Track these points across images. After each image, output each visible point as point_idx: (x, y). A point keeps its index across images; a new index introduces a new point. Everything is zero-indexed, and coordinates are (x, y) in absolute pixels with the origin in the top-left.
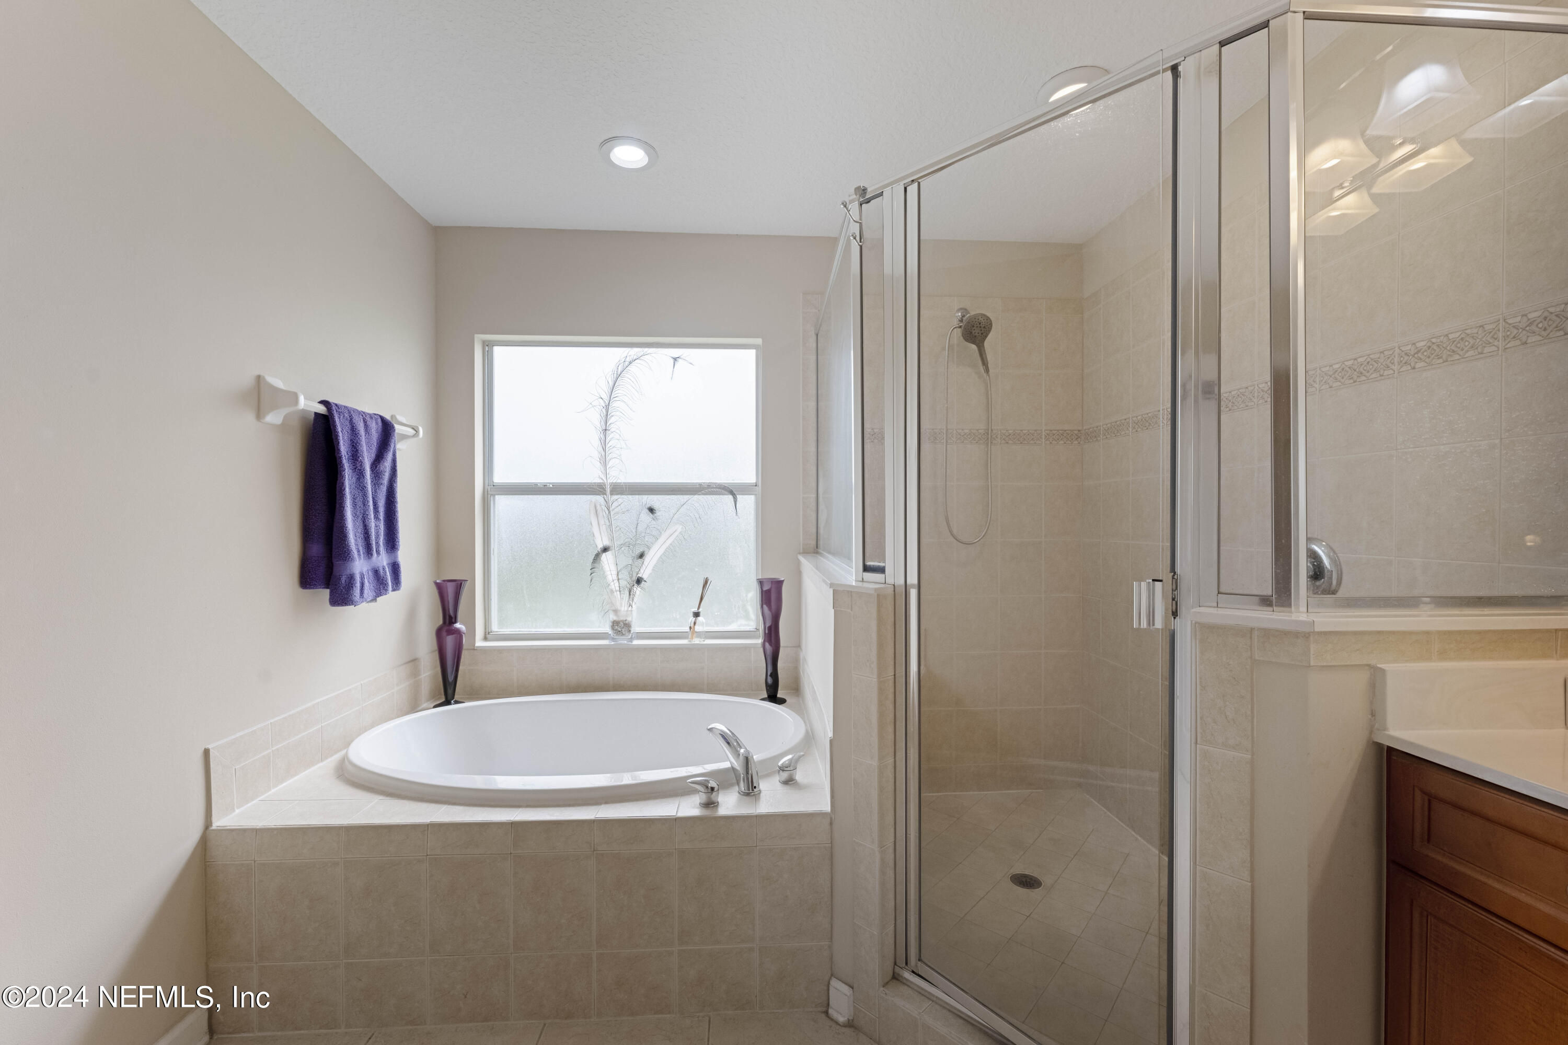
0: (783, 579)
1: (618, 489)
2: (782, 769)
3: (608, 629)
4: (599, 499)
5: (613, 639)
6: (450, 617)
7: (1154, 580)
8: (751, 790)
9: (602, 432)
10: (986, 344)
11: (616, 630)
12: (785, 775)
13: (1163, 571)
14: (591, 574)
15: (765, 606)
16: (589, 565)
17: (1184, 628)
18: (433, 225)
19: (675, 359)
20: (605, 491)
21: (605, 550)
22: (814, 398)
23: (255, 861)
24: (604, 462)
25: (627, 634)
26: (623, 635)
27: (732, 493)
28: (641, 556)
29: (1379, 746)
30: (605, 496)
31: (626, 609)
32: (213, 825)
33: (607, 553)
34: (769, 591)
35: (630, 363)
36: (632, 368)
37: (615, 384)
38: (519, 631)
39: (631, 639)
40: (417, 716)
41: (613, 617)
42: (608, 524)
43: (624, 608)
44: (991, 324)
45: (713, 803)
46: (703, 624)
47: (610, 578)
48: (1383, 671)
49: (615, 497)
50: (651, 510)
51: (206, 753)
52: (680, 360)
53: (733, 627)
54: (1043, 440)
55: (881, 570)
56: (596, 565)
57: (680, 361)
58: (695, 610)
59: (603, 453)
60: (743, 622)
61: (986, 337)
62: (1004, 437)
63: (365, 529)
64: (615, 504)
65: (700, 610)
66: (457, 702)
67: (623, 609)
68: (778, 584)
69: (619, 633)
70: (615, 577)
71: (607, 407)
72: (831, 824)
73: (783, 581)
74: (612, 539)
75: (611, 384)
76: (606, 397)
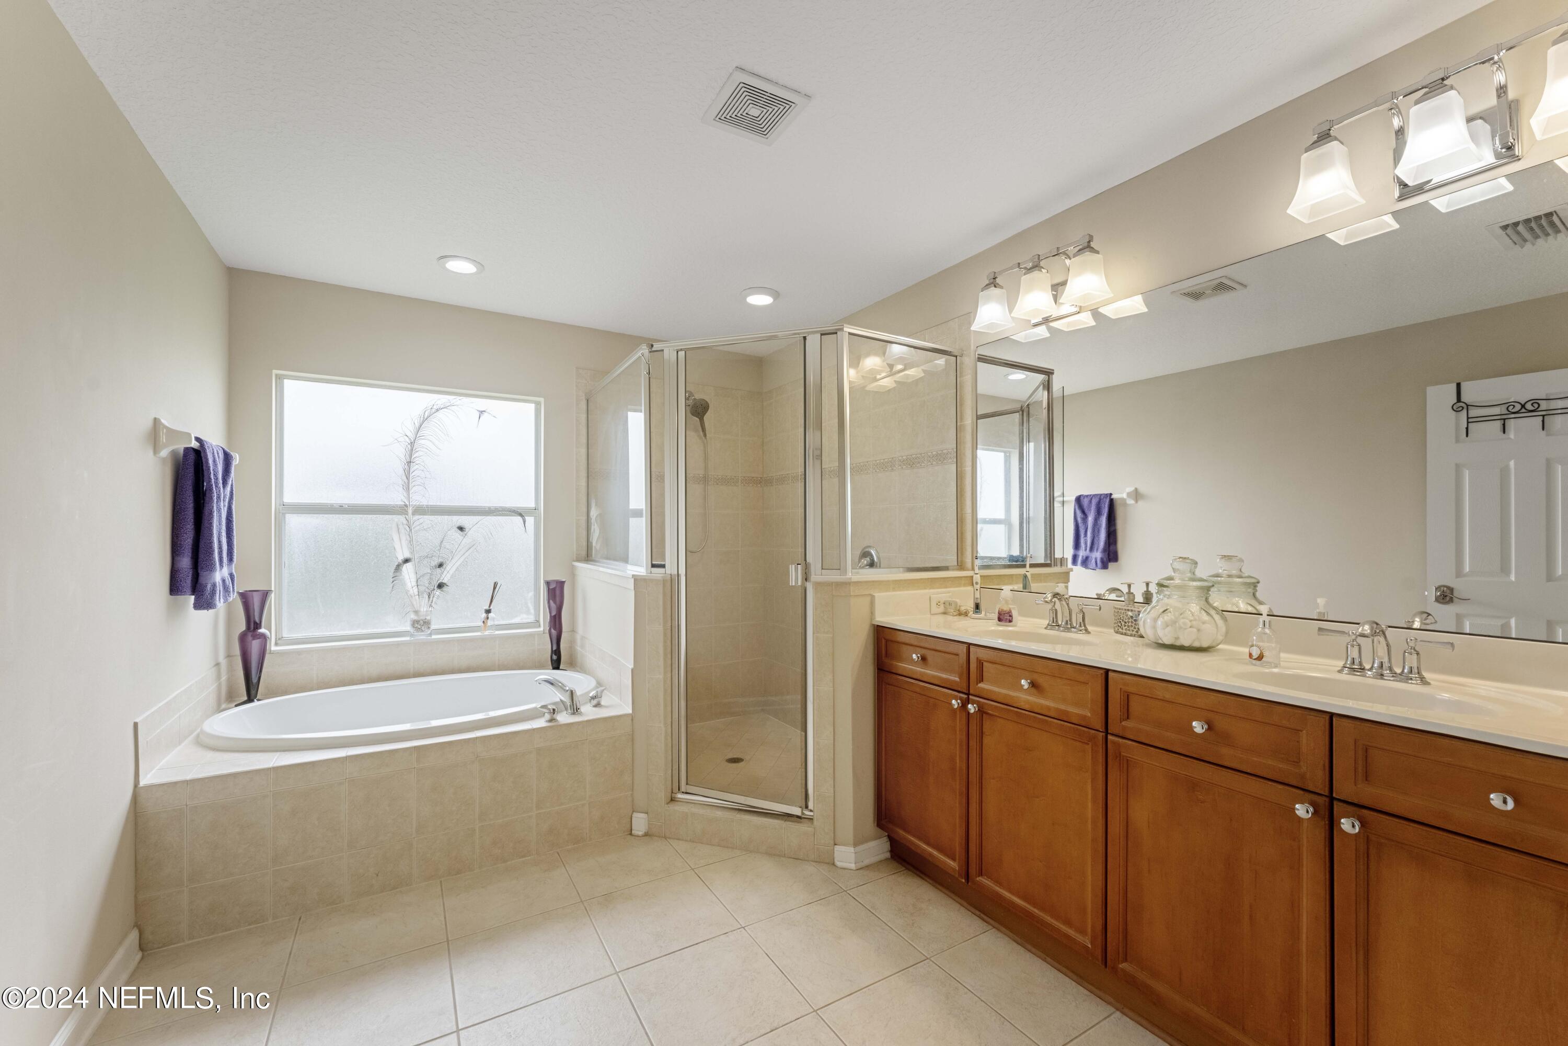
0: (564, 580)
1: (421, 510)
2: (593, 698)
3: (409, 628)
4: (401, 518)
5: (412, 635)
6: (255, 623)
7: (798, 564)
8: (575, 710)
9: (406, 464)
10: (705, 418)
11: (416, 628)
12: (594, 702)
13: (801, 560)
14: (393, 582)
15: (551, 601)
16: (391, 574)
17: (809, 587)
18: (227, 266)
19: (482, 412)
20: (407, 512)
21: (406, 561)
22: (585, 446)
23: (187, 805)
24: (407, 488)
25: (426, 630)
26: (422, 631)
27: (521, 515)
28: (441, 565)
29: (874, 625)
30: (406, 516)
31: (425, 610)
32: (140, 784)
33: (407, 564)
34: (554, 589)
35: (437, 410)
36: (440, 414)
37: (421, 426)
38: (312, 635)
39: (430, 634)
40: (251, 706)
41: (413, 617)
42: (409, 539)
43: (424, 609)
44: (709, 406)
45: (554, 720)
46: (493, 619)
47: (409, 585)
48: (874, 596)
49: (417, 517)
50: (461, 529)
51: (136, 725)
52: (485, 414)
53: (516, 620)
54: (740, 483)
55: (663, 566)
56: (398, 574)
57: (485, 416)
58: (487, 607)
59: (406, 481)
60: (525, 616)
61: (705, 414)
62: (715, 480)
63: (220, 545)
64: (417, 523)
65: (491, 607)
66: (258, 700)
67: (422, 610)
68: (561, 584)
69: (419, 630)
70: (414, 583)
71: (412, 444)
72: (632, 720)
73: (565, 581)
74: (412, 552)
75: (417, 425)
76: (412, 436)
